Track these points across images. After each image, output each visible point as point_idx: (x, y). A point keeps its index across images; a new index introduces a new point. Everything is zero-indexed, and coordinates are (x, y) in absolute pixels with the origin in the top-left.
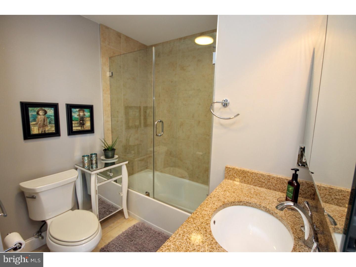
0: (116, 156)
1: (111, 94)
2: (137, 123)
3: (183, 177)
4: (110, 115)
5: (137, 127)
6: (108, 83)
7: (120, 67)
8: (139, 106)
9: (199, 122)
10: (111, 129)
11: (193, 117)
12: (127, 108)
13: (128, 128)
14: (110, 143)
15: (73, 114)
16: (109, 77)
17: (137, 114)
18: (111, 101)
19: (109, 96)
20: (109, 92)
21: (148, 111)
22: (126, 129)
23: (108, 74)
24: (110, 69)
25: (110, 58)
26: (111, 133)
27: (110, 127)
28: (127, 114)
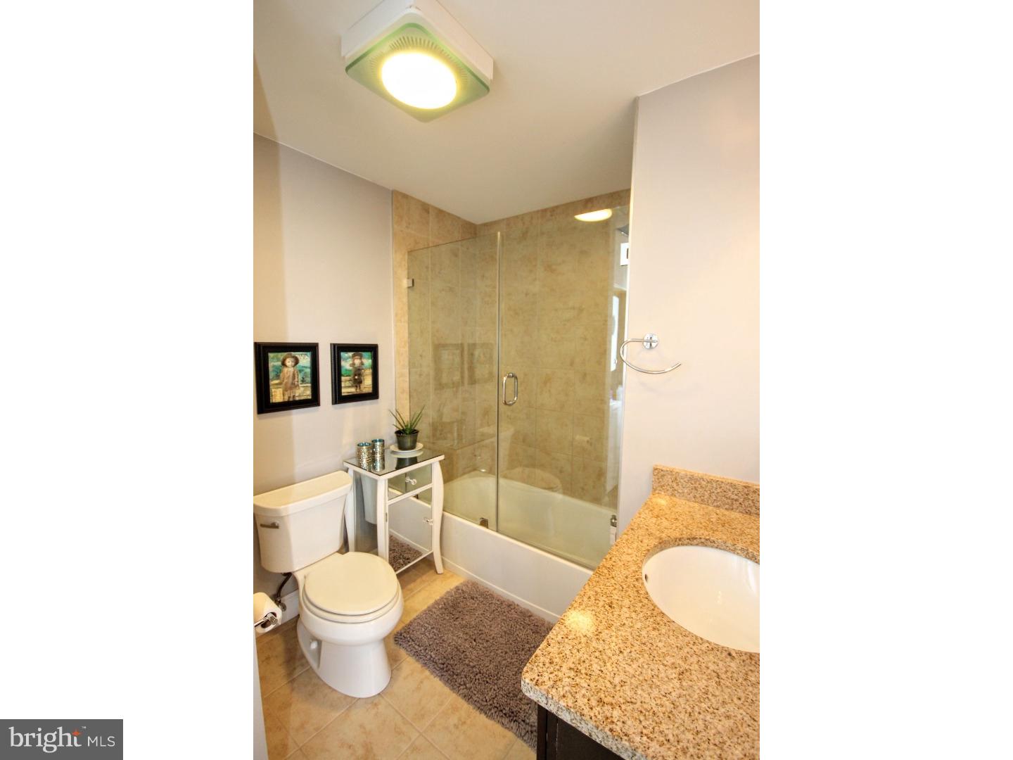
0: (420, 445)
1: (410, 321)
2: (457, 378)
3: (551, 489)
4: (407, 363)
5: (456, 385)
6: (405, 300)
7: (427, 268)
8: (460, 342)
9: (585, 375)
10: (408, 390)
11: (572, 364)
12: (438, 347)
13: (440, 386)
14: (406, 418)
15: (343, 363)
16: (406, 290)
17: (457, 360)
18: (410, 334)
19: (407, 325)
20: (406, 318)
21: (477, 353)
22: (435, 389)
23: (405, 283)
24: (408, 273)
25: (410, 252)
26: (408, 397)
27: (407, 385)
28: (437, 359)
